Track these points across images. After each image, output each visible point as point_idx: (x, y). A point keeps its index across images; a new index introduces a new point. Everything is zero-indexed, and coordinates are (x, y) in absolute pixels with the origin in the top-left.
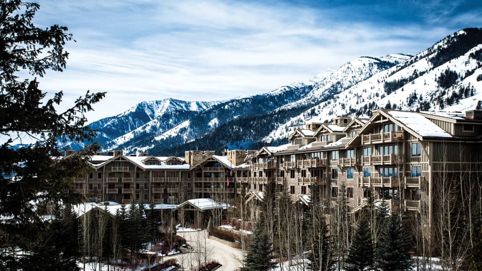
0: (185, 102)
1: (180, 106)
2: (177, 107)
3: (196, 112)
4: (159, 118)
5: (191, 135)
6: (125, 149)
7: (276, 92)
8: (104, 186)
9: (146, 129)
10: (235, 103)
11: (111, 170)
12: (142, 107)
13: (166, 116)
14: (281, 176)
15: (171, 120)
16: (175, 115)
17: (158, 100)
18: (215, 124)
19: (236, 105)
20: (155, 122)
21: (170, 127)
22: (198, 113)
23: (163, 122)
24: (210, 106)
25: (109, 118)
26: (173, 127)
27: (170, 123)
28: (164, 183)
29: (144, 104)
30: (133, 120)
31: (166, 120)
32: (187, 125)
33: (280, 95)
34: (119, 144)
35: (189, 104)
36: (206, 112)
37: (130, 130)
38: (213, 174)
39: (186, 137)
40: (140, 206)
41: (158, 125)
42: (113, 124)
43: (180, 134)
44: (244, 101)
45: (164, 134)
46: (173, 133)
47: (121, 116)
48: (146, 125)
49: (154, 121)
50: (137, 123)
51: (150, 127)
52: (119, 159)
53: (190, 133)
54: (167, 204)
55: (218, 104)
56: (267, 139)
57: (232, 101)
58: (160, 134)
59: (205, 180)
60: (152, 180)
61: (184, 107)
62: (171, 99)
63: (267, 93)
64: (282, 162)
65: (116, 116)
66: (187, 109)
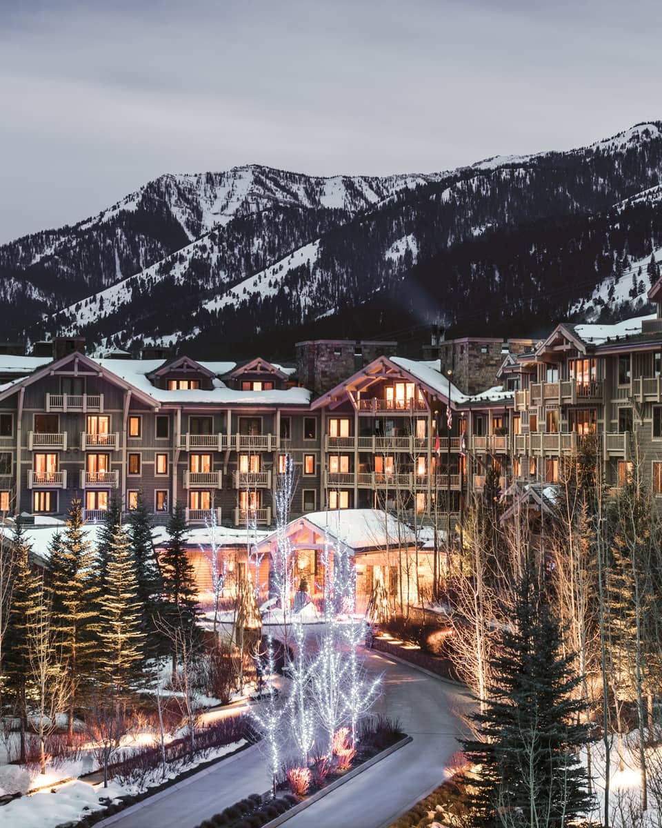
0: (307, 179)
1: (289, 192)
2: (279, 195)
3: (341, 213)
4: (216, 232)
5: (326, 292)
6: (104, 340)
7: (619, 142)
8: (19, 462)
9: (172, 273)
10: (474, 183)
11: (44, 406)
12: (161, 195)
13: (243, 226)
14: (622, 431)
15: (257, 242)
16: (271, 222)
17: (213, 172)
18: (409, 253)
19: (478, 187)
20: (203, 248)
21: (256, 266)
22: (348, 218)
23: (231, 247)
24: (392, 190)
25: (48, 233)
26: (264, 268)
27: (254, 250)
28: (224, 453)
29: (168, 186)
30: (130, 240)
31: (239, 241)
32: (313, 260)
33: (632, 151)
34: (81, 322)
35: (318, 184)
36: (376, 213)
37: (119, 275)
38: (389, 424)
39: (309, 301)
40: (135, 528)
41: (214, 257)
42: (63, 252)
43: (287, 290)
44: (505, 175)
45: (233, 290)
46: (263, 285)
47: (89, 225)
48: (174, 259)
49: (199, 243)
50: (142, 250)
51: (186, 264)
52: (69, 367)
53: (323, 284)
54: (234, 527)
55: (418, 186)
56: (586, 306)
57: (467, 174)
58: (223, 289)
59: (361, 444)
60: (183, 441)
61: (301, 193)
62: (258, 167)
63: (587, 145)
64: (624, 380)
65: (72, 224)
66: (314, 201)
